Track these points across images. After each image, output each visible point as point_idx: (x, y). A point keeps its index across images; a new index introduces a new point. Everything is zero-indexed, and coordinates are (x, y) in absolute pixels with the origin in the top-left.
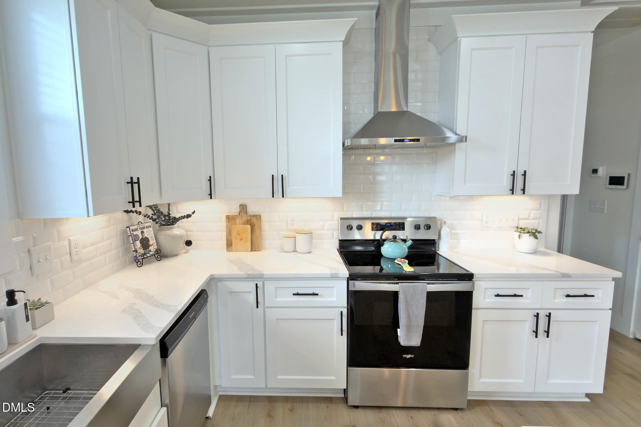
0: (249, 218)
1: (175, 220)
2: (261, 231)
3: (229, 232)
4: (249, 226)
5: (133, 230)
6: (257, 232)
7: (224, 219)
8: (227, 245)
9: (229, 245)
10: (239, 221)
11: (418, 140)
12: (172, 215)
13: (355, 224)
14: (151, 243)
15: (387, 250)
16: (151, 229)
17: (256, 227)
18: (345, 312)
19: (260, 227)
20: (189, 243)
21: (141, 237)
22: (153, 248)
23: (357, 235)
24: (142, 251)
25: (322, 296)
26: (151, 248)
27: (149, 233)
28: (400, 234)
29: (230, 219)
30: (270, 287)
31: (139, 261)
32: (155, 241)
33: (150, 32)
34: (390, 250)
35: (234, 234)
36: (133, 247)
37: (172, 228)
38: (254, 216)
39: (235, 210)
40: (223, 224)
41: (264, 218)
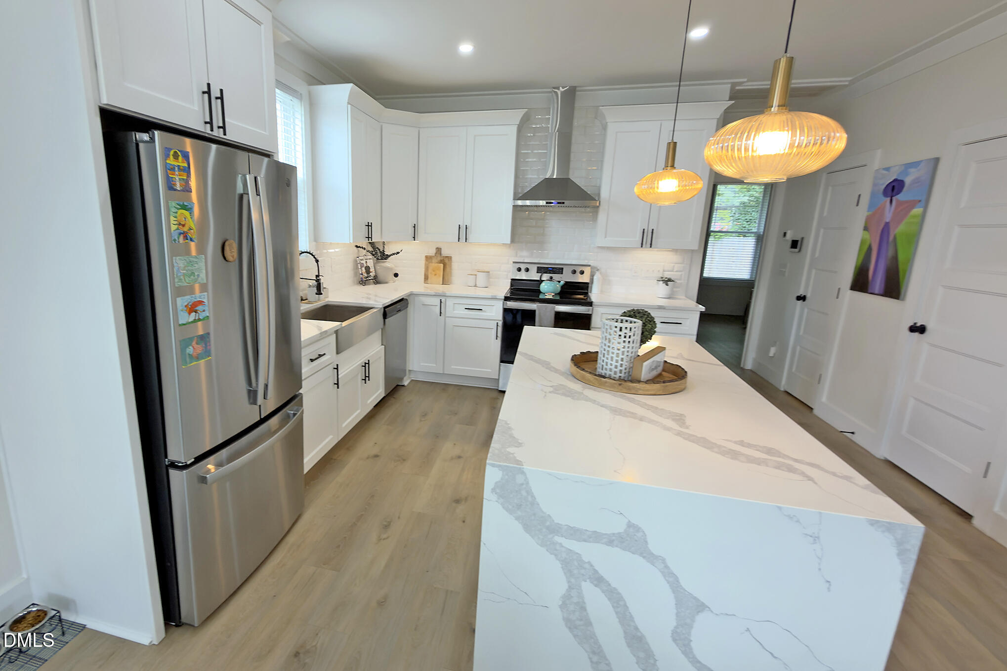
0: (442, 259)
1: (388, 256)
2: (451, 269)
3: (427, 269)
4: (442, 265)
5: (361, 260)
6: (448, 270)
7: (424, 258)
8: (425, 278)
9: (426, 278)
10: (434, 260)
11: (563, 203)
12: (386, 253)
13: (523, 267)
14: (371, 270)
15: (544, 287)
16: (372, 260)
17: (447, 266)
18: (500, 323)
19: (451, 266)
20: (396, 275)
21: (365, 265)
22: (372, 274)
23: (523, 276)
24: (366, 275)
25: (485, 311)
26: (371, 274)
27: (370, 263)
28: (556, 277)
29: (428, 258)
30: (450, 303)
31: (363, 282)
32: (374, 269)
33: (381, 123)
34: (546, 287)
35: (430, 270)
36: (360, 271)
37: (386, 262)
38: (446, 257)
39: (432, 252)
40: (422, 262)
41: (453, 259)
